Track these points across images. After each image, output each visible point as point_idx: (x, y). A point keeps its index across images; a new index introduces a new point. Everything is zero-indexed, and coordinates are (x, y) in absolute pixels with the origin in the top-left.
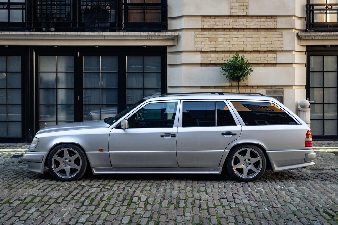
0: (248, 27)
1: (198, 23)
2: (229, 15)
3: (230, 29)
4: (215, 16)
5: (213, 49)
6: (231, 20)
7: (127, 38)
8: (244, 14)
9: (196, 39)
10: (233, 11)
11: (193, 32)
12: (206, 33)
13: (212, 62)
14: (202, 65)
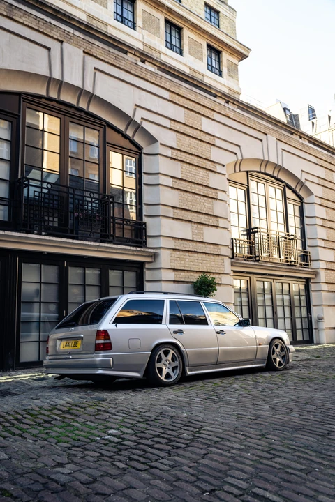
0: (204, 251)
1: (171, 244)
2: (191, 239)
3: (191, 251)
4: (182, 239)
5: (183, 268)
6: (193, 244)
7: (117, 251)
8: (201, 240)
9: (172, 258)
10: (194, 236)
11: (168, 251)
12: (177, 253)
13: (183, 280)
14: (174, 281)
